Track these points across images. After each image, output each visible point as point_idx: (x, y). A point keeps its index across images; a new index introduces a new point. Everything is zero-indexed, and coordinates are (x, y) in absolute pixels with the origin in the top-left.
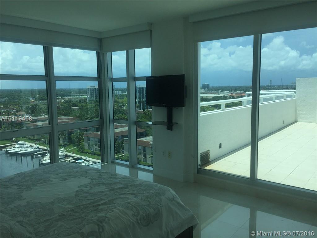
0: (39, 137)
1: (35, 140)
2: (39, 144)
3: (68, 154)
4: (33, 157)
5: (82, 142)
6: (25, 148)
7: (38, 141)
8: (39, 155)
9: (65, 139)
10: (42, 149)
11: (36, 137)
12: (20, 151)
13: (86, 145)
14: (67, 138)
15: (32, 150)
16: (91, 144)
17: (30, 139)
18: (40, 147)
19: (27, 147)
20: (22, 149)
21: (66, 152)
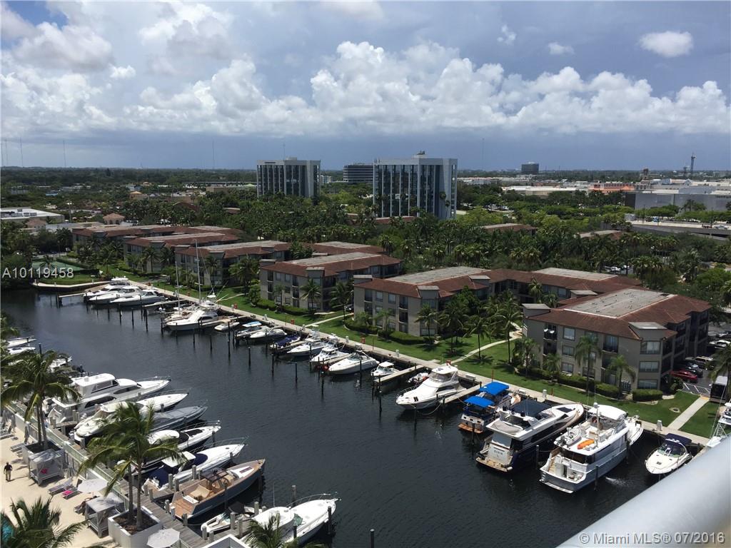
0: (157, 270)
1: (148, 275)
2: (158, 286)
3: (224, 308)
4: (145, 312)
5: (253, 284)
6: (127, 291)
7: (154, 278)
8: (160, 308)
9: (216, 275)
10: (166, 296)
11: (149, 271)
12: (117, 298)
13: (264, 289)
14: (219, 273)
15: (144, 297)
16: (276, 285)
17: (136, 273)
18: (161, 291)
19: (132, 291)
20: (121, 295)
21: (219, 303)
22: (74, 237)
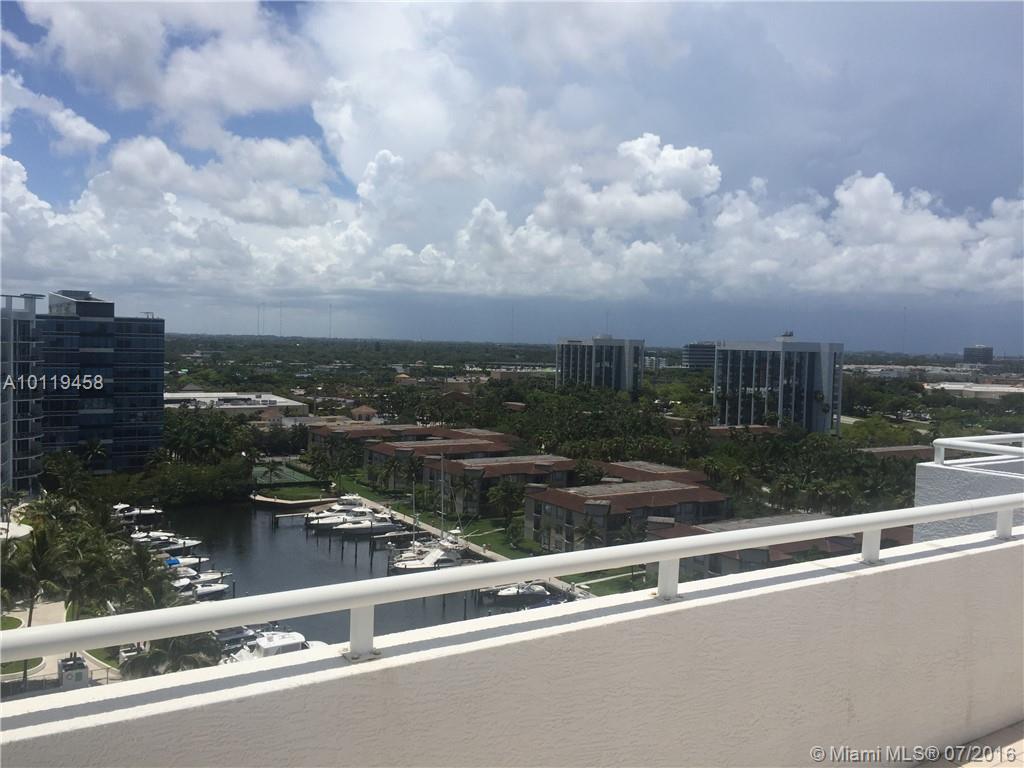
0: (401, 486)
1: (390, 492)
2: (397, 509)
3: (474, 547)
4: (375, 545)
5: (520, 515)
6: (357, 514)
7: (396, 498)
8: (390, 543)
9: (471, 501)
10: (404, 524)
11: (391, 487)
12: (342, 523)
13: (529, 525)
14: (475, 497)
15: (375, 524)
16: (542, 523)
17: (375, 489)
18: (399, 516)
19: (363, 514)
20: (349, 518)
21: (467, 539)
22: (310, 436)
